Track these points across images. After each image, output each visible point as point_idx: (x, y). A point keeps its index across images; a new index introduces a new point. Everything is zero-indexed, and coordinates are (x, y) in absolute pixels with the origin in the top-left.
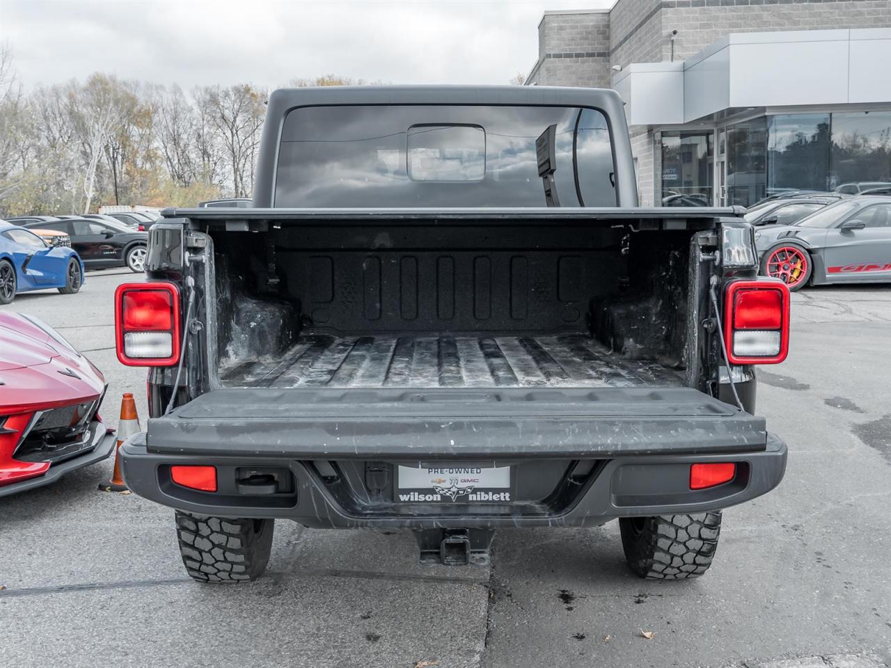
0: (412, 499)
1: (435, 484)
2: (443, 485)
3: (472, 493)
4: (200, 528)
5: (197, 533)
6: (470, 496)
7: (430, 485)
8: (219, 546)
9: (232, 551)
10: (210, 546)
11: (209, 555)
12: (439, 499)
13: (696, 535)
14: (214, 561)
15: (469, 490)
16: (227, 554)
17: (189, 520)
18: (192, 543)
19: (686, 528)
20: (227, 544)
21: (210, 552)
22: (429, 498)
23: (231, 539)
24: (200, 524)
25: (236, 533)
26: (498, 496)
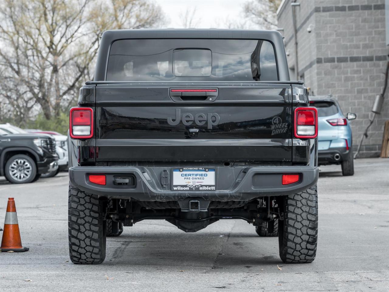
0: (178, 189)
1: (187, 184)
2: (190, 184)
3: (201, 187)
4: (81, 228)
5: (79, 231)
6: (200, 188)
7: (185, 184)
8: (89, 237)
9: (94, 240)
10: (84, 237)
11: (83, 242)
12: (188, 189)
13: (305, 233)
14: (85, 246)
15: (200, 186)
16: (92, 242)
17: (76, 224)
18: (76, 236)
19: (301, 229)
20: (92, 236)
21: (84, 240)
22: (185, 189)
23: (94, 233)
24: (81, 226)
25: (96, 231)
26: (211, 188)
